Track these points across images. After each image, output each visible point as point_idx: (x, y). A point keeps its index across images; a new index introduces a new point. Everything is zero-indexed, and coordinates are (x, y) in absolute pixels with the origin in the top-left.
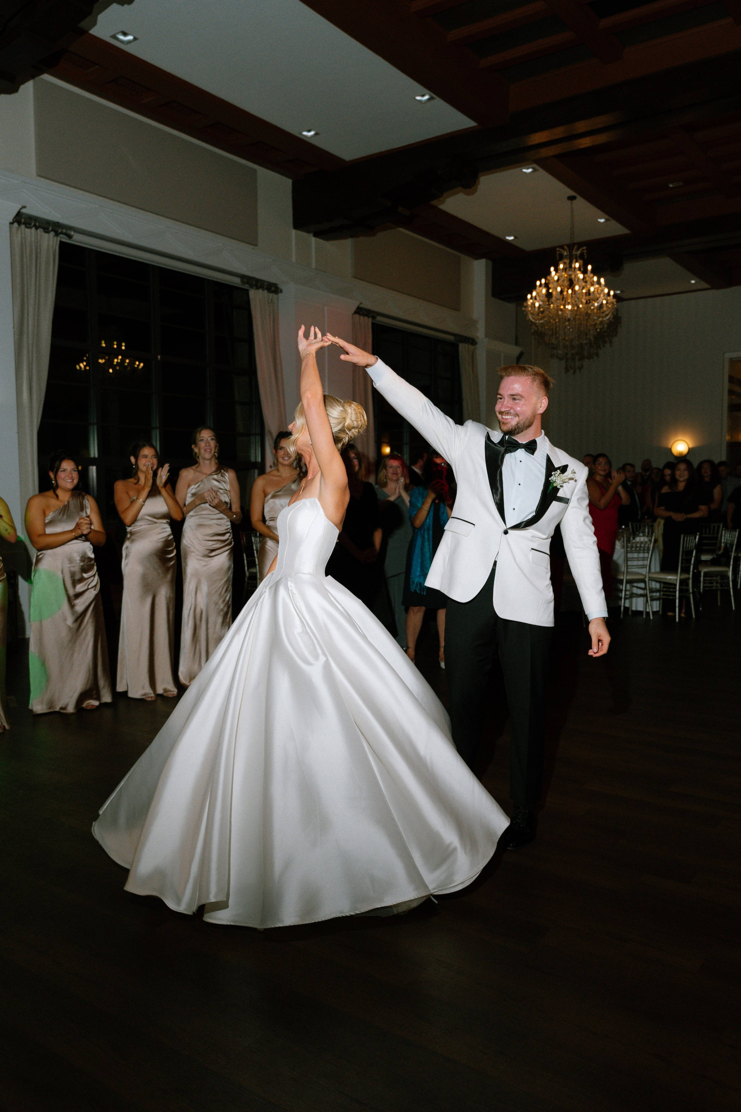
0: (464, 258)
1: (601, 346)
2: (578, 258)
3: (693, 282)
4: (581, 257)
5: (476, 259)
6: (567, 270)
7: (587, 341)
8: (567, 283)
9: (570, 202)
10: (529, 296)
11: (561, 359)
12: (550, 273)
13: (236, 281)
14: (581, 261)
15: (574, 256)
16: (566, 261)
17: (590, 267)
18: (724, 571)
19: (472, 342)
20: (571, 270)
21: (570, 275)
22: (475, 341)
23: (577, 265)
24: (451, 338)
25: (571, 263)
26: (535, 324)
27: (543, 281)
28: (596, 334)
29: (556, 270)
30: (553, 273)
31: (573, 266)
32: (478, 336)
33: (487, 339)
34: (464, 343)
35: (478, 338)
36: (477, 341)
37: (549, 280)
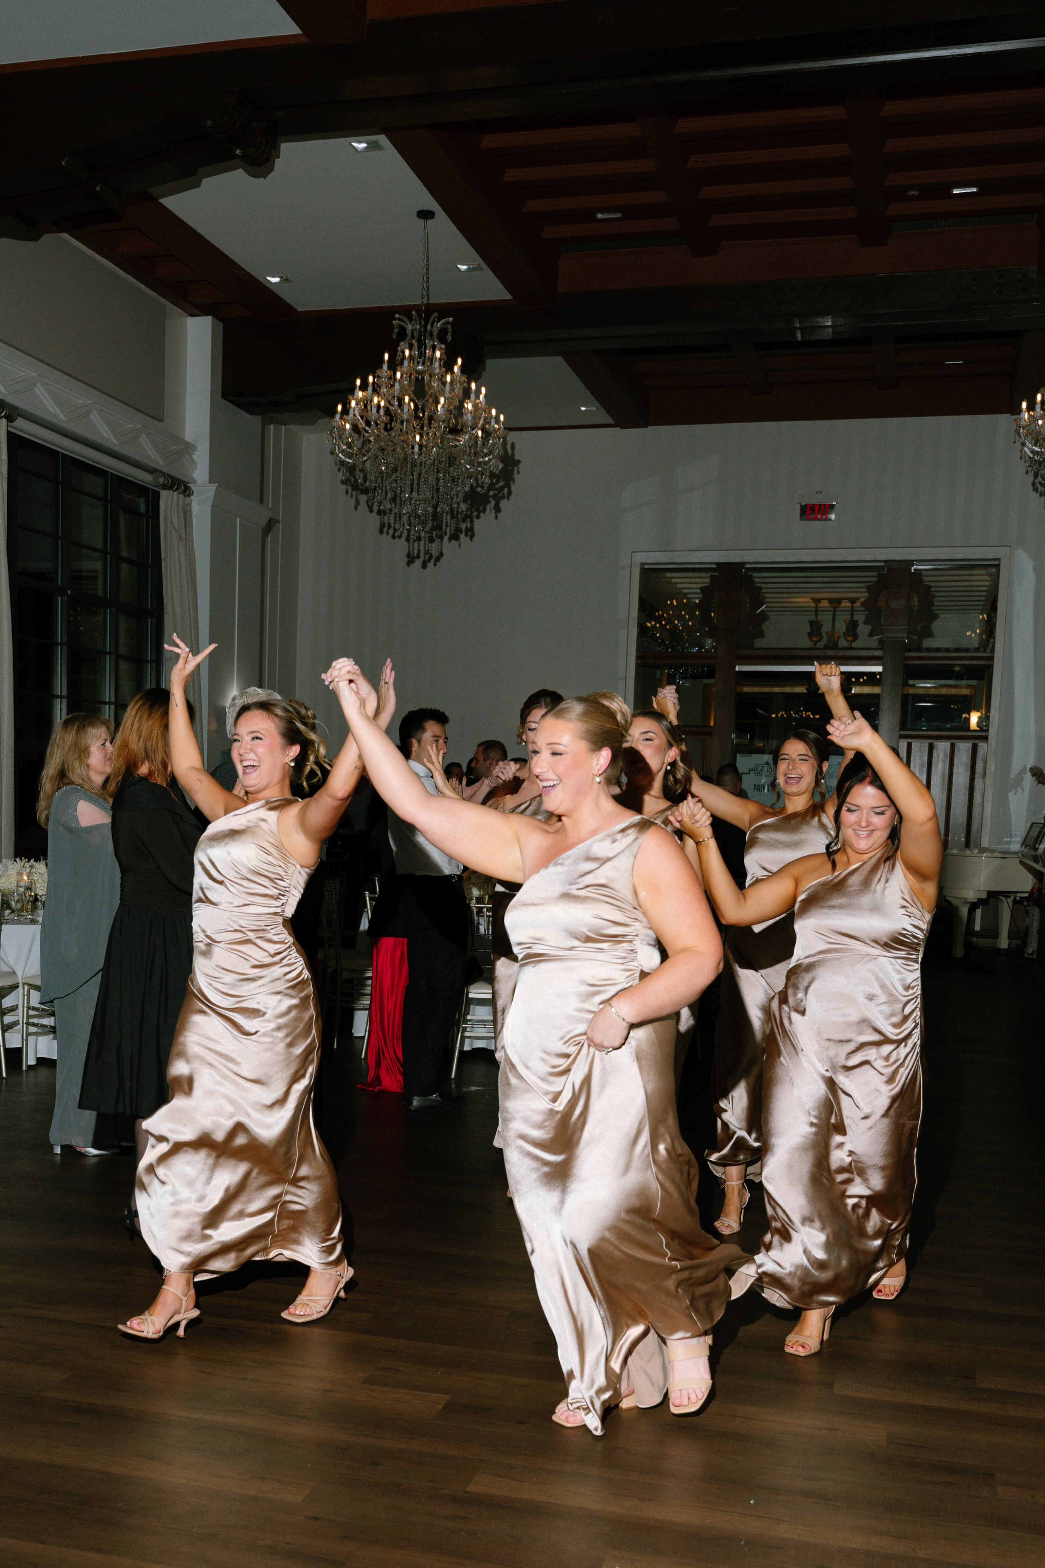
2: (436, 339)
3: (584, 409)
4: (442, 338)
5: (192, 314)
8: (411, 388)
9: (423, 221)
10: (339, 408)
12: (380, 362)
15: (428, 335)
16: (412, 342)
17: (458, 362)
20: (421, 361)
21: (419, 373)
23: (438, 354)
25: (423, 349)
29: (393, 359)
31: (428, 354)
32: (194, 475)
33: (214, 487)
34: (171, 492)
35: (195, 482)
36: (193, 487)
37: (378, 377)
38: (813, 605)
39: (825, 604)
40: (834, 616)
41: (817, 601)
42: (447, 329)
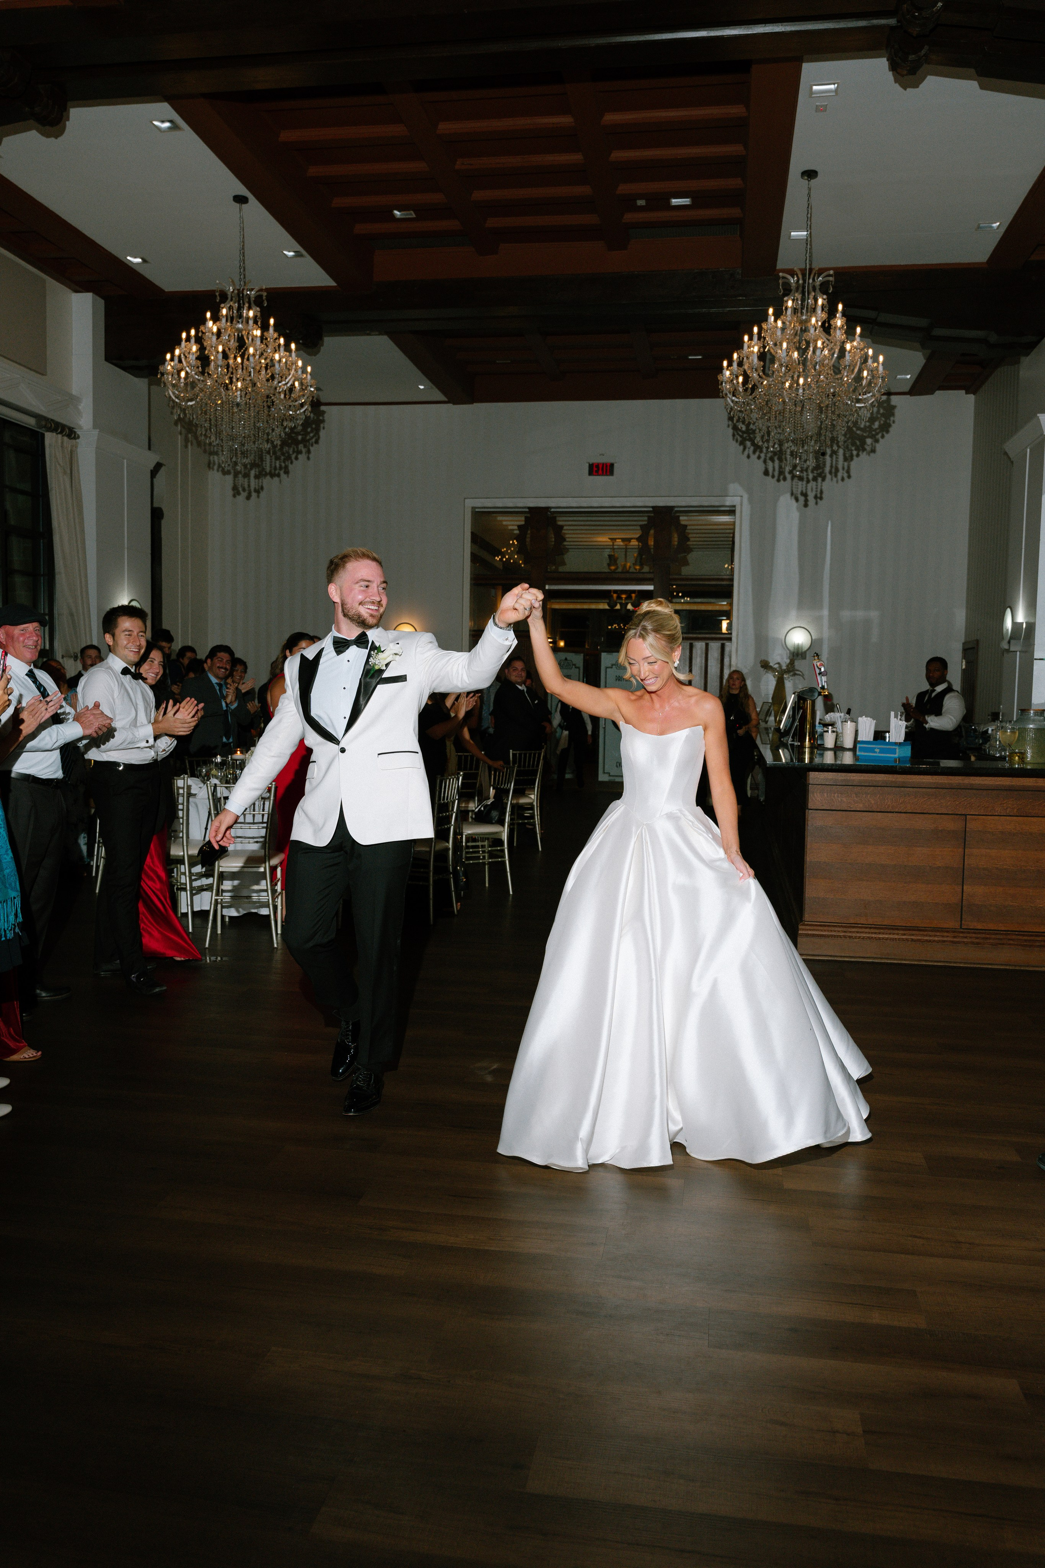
0: (51, 283)
1: (293, 456)
2: (253, 304)
3: (422, 387)
4: (257, 302)
5: (76, 291)
6: (234, 322)
7: (269, 446)
8: (233, 344)
9: (238, 205)
10: (168, 356)
11: (225, 473)
12: (204, 321)
14: (258, 309)
15: (247, 300)
16: (231, 303)
17: (272, 321)
18: (497, 833)
19: (69, 432)
20: (240, 320)
21: (239, 330)
22: (75, 432)
23: (251, 314)
24: (30, 421)
25: (240, 309)
26: (179, 405)
27: (193, 332)
28: (283, 435)
29: (216, 318)
30: (210, 323)
31: (245, 315)
32: (81, 423)
33: (96, 432)
34: (55, 434)
35: (81, 428)
36: (79, 432)
37: (202, 332)
38: (611, 544)
39: (619, 542)
40: (626, 552)
41: (613, 540)
42: (261, 296)
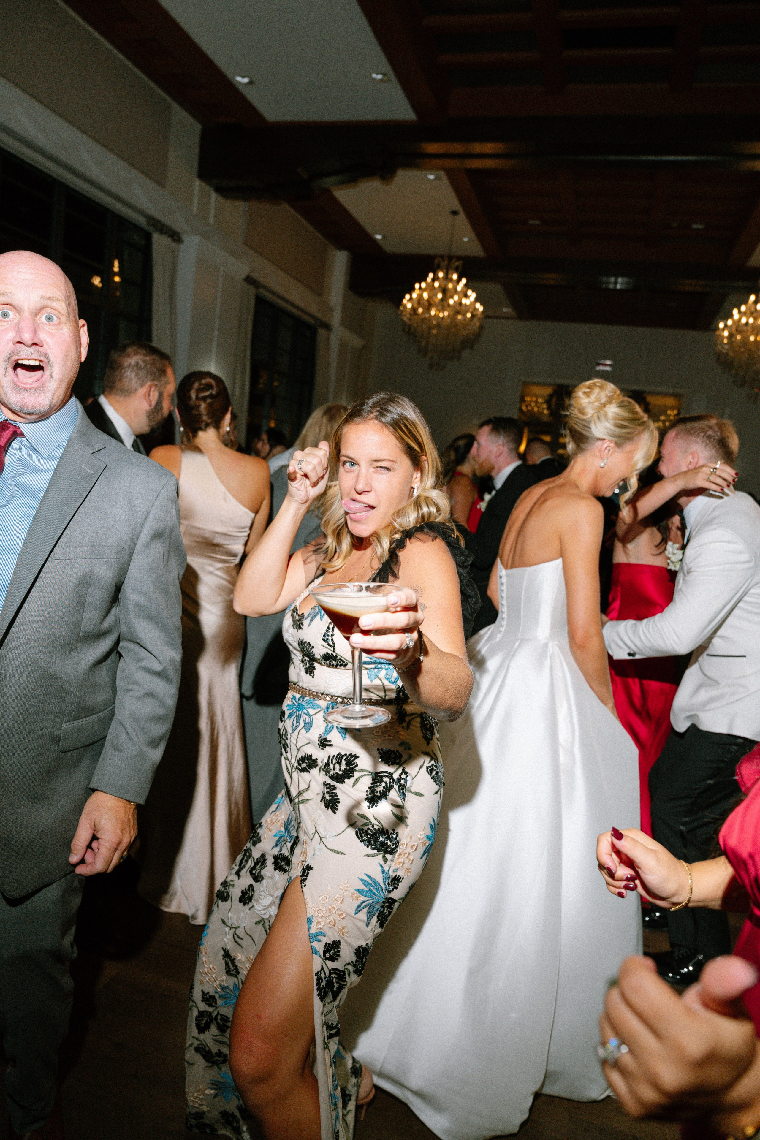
2: (455, 270)
3: (505, 309)
5: (340, 250)
9: (452, 216)
10: (406, 297)
12: (428, 278)
13: (141, 221)
14: (458, 274)
15: (454, 267)
17: (464, 280)
19: (328, 327)
20: (446, 279)
22: (330, 328)
23: (455, 276)
24: (312, 321)
25: (447, 273)
27: (423, 284)
31: (450, 276)
32: (334, 322)
33: (341, 328)
34: (323, 329)
35: (334, 325)
37: (427, 284)
42: (461, 265)
